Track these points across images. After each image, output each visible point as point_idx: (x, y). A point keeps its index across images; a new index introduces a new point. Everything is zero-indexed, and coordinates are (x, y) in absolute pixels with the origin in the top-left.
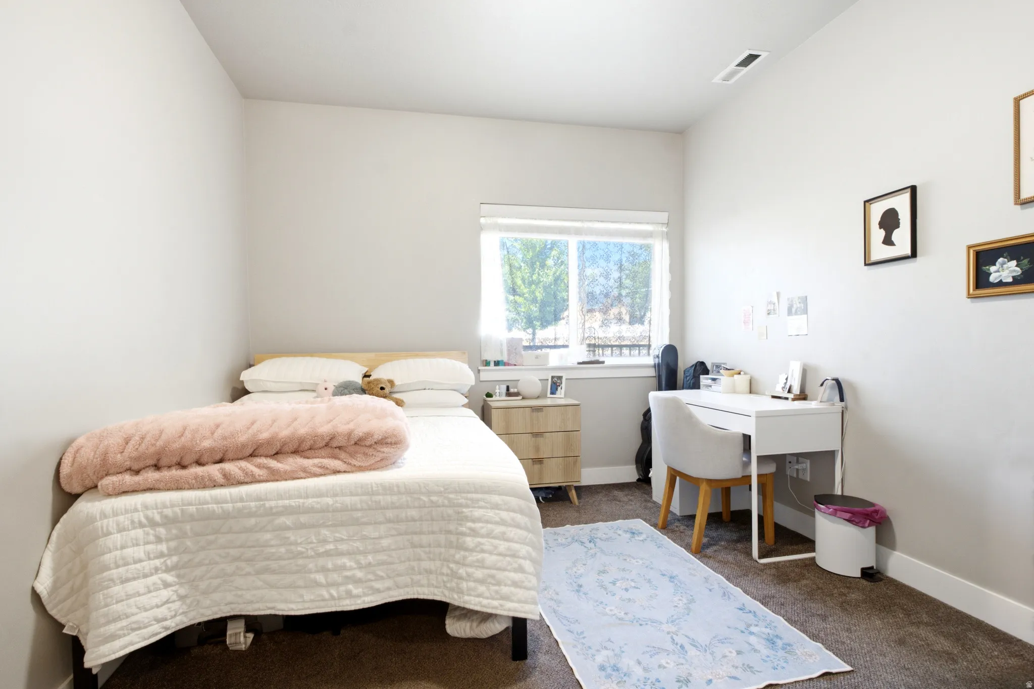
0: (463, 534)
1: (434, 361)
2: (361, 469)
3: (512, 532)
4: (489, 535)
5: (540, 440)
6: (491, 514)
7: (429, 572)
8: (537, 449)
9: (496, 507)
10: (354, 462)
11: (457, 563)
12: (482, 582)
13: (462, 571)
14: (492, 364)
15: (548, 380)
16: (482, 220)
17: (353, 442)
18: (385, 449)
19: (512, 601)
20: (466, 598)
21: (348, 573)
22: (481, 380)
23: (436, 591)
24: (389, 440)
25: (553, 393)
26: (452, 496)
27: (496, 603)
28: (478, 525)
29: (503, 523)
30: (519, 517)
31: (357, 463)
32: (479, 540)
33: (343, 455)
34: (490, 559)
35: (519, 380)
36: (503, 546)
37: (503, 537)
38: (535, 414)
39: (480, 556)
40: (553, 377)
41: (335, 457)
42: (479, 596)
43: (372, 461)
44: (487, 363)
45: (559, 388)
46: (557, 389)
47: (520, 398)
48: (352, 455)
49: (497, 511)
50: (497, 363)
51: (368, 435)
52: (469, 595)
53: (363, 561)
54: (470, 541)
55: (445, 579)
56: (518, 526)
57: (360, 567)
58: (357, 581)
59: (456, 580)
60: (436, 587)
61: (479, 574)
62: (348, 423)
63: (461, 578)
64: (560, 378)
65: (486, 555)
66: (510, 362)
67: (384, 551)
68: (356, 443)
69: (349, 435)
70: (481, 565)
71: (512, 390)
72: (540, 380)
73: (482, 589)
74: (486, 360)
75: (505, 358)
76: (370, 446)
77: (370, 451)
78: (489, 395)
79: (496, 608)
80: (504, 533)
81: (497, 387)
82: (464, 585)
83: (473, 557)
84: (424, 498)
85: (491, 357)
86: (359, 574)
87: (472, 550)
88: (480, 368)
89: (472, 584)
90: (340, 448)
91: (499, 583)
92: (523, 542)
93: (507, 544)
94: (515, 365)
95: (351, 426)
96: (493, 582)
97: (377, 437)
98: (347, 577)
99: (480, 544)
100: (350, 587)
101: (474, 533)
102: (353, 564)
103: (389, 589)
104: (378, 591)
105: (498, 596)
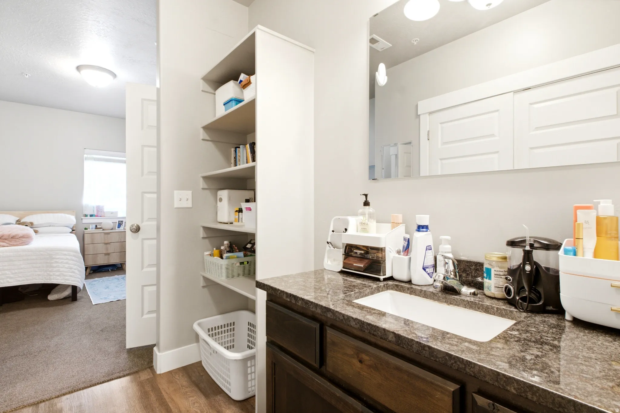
0: (52, 263)
1: (56, 215)
2: (14, 245)
3: (71, 262)
4: (62, 263)
5: (108, 245)
6: (63, 257)
7: (39, 275)
8: (107, 249)
9: (65, 255)
10: (11, 243)
11: (50, 271)
12: (58, 276)
13: (51, 273)
14: (89, 216)
15: (117, 222)
16: (85, 156)
17: (11, 237)
18: (24, 239)
19: (69, 281)
20: (52, 281)
21: (8, 276)
22: (83, 223)
23: (42, 281)
24: (25, 237)
25: (119, 227)
26: (48, 252)
27: (63, 281)
28: (57, 260)
29: (67, 259)
30: (74, 258)
31: (12, 244)
32: (58, 264)
33: (6, 241)
34: (61, 269)
35: (102, 223)
36: (67, 266)
37: (67, 263)
38: (106, 236)
39: (58, 269)
40: (119, 221)
41: (4, 242)
42: (57, 279)
43: (18, 243)
44: (86, 216)
45: (121, 226)
46: (120, 226)
47: (102, 230)
48: (11, 242)
49: (65, 256)
50: (91, 216)
51: (16, 235)
52: (54, 280)
53: (13, 272)
54: (55, 265)
55: (45, 276)
56: (73, 260)
57: (13, 274)
58: (11, 278)
59: (49, 276)
60: (42, 279)
61: (57, 273)
62: (9, 231)
63: (51, 275)
64: (122, 221)
65: (60, 268)
66: (98, 215)
67: (22, 269)
68: (12, 238)
69: (9, 235)
70: (58, 271)
71: (98, 227)
72: (112, 223)
73: (58, 278)
74: (86, 214)
75: (95, 213)
76: (18, 238)
77: (17, 240)
78: (86, 229)
79: (63, 282)
80: (67, 262)
81: (91, 226)
82: (52, 277)
83: (55, 269)
84: (38, 253)
85: (89, 213)
86: (12, 276)
87: (55, 267)
88: (82, 218)
89: (55, 277)
90: (5, 239)
91: (65, 276)
92: (75, 265)
93: (68, 265)
94: (101, 216)
95: (10, 233)
96: (62, 275)
97: (20, 236)
98: (7, 277)
99: (58, 265)
100: (8, 280)
101: (56, 262)
102: (10, 273)
103: (24, 280)
104: (19, 281)
105: (64, 279)
